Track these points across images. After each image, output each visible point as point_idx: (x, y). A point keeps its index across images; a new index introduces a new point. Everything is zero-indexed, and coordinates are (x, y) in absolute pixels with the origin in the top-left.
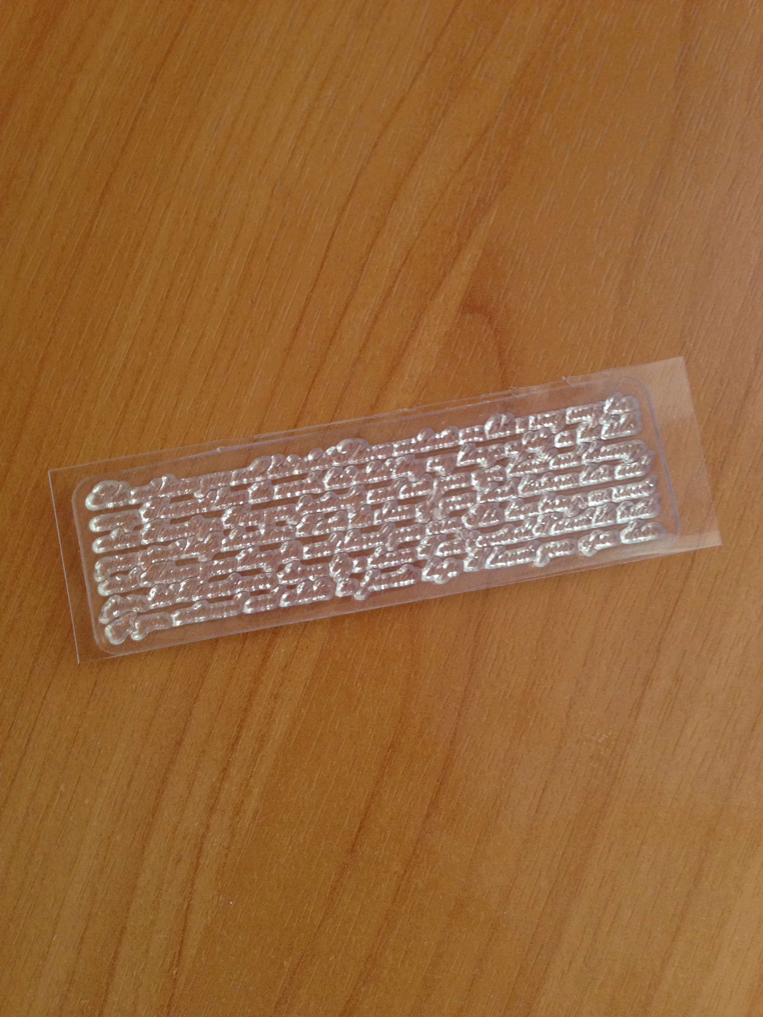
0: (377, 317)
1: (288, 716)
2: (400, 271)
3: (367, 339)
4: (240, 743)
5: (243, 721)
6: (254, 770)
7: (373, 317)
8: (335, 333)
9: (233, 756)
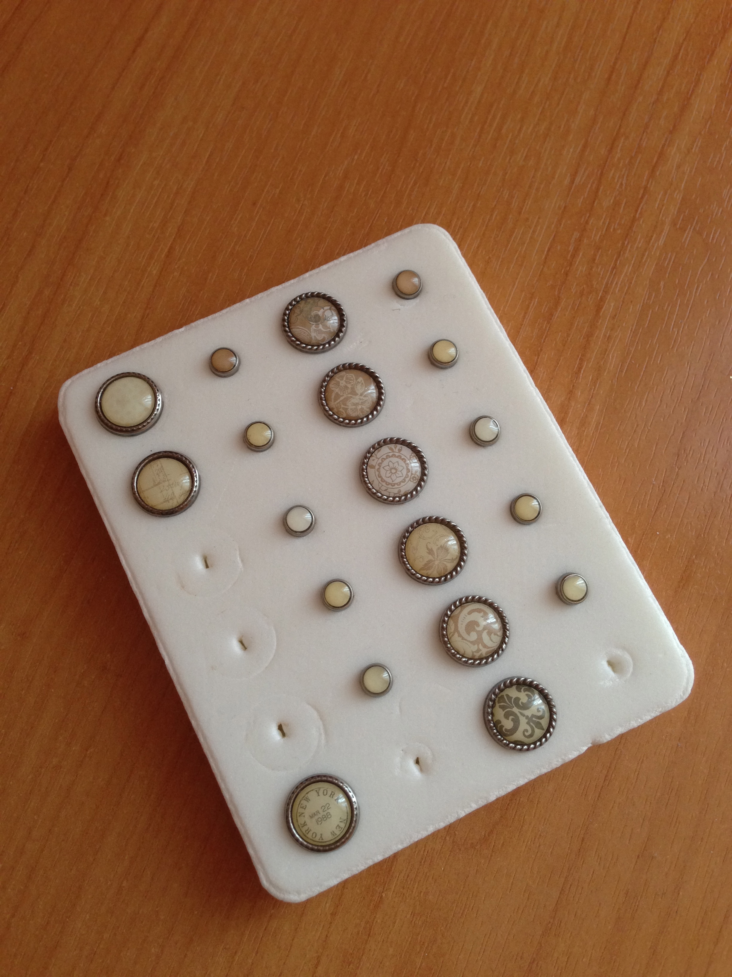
0: (668, 72)
1: (619, 353)
2: (682, 43)
3: (663, 87)
4: (582, 372)
5: (583, 355)
6: (595, 392)
7: (665, 72)
8: (639, 81)
9: (577, 382)
